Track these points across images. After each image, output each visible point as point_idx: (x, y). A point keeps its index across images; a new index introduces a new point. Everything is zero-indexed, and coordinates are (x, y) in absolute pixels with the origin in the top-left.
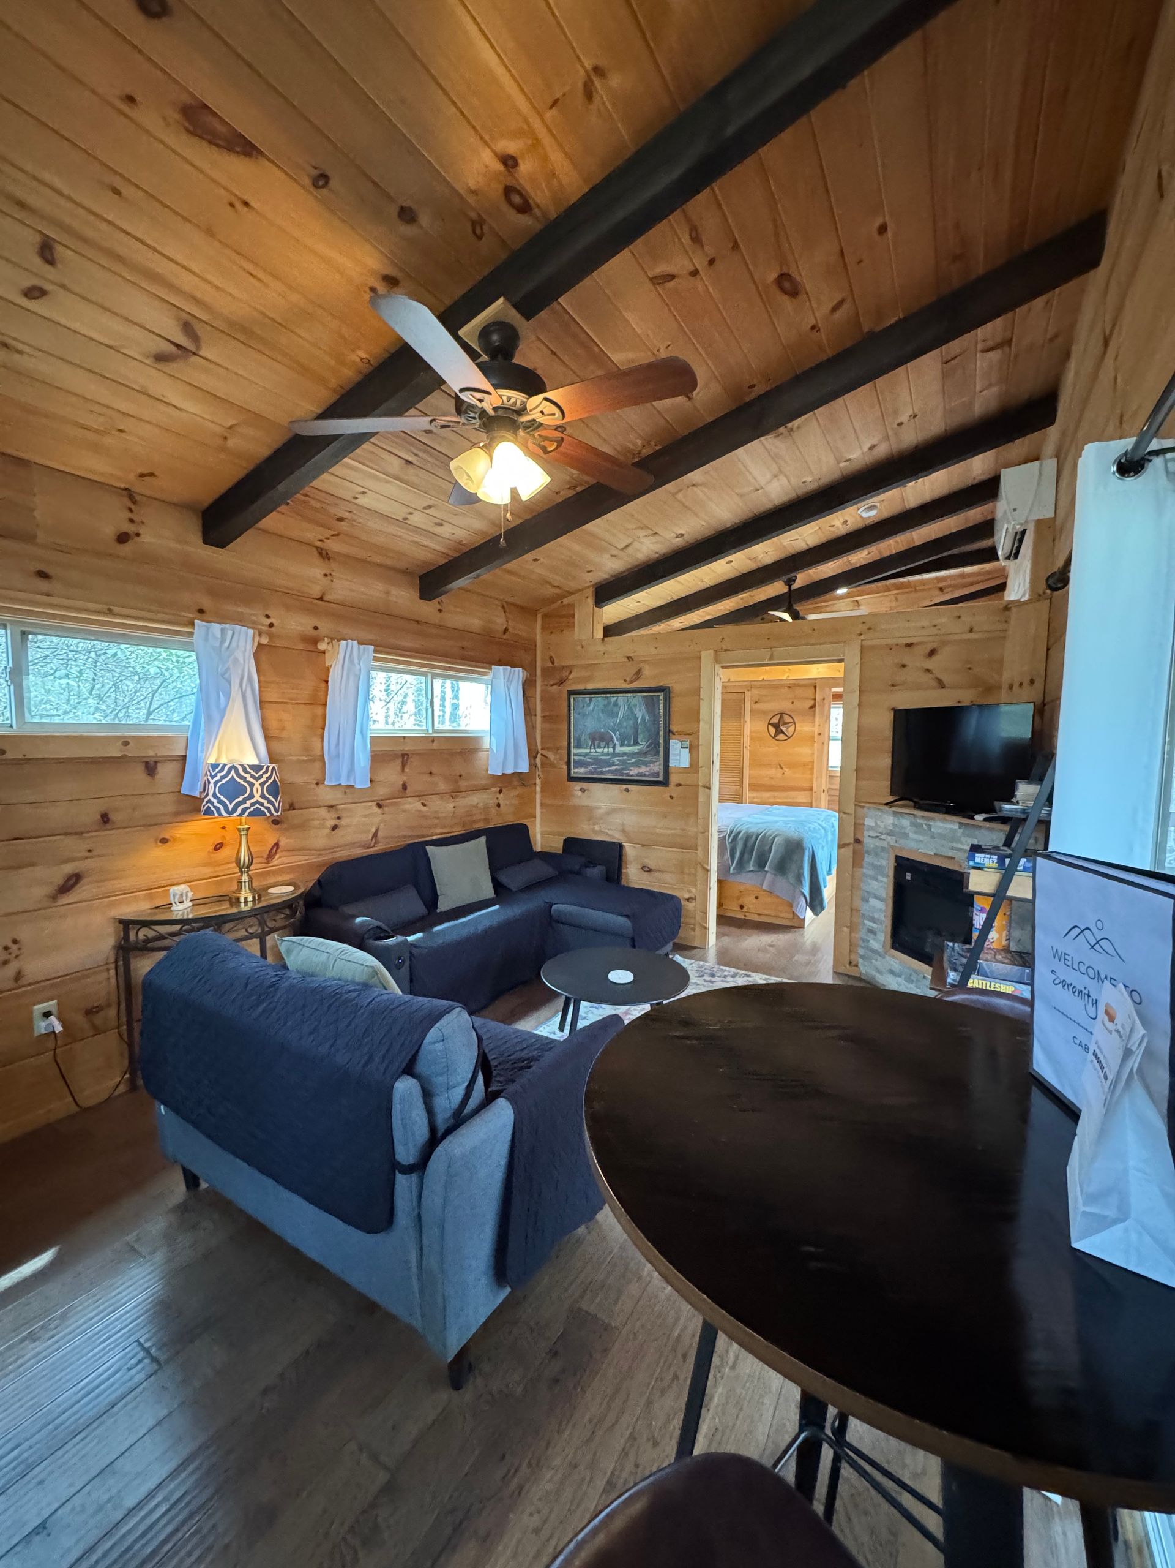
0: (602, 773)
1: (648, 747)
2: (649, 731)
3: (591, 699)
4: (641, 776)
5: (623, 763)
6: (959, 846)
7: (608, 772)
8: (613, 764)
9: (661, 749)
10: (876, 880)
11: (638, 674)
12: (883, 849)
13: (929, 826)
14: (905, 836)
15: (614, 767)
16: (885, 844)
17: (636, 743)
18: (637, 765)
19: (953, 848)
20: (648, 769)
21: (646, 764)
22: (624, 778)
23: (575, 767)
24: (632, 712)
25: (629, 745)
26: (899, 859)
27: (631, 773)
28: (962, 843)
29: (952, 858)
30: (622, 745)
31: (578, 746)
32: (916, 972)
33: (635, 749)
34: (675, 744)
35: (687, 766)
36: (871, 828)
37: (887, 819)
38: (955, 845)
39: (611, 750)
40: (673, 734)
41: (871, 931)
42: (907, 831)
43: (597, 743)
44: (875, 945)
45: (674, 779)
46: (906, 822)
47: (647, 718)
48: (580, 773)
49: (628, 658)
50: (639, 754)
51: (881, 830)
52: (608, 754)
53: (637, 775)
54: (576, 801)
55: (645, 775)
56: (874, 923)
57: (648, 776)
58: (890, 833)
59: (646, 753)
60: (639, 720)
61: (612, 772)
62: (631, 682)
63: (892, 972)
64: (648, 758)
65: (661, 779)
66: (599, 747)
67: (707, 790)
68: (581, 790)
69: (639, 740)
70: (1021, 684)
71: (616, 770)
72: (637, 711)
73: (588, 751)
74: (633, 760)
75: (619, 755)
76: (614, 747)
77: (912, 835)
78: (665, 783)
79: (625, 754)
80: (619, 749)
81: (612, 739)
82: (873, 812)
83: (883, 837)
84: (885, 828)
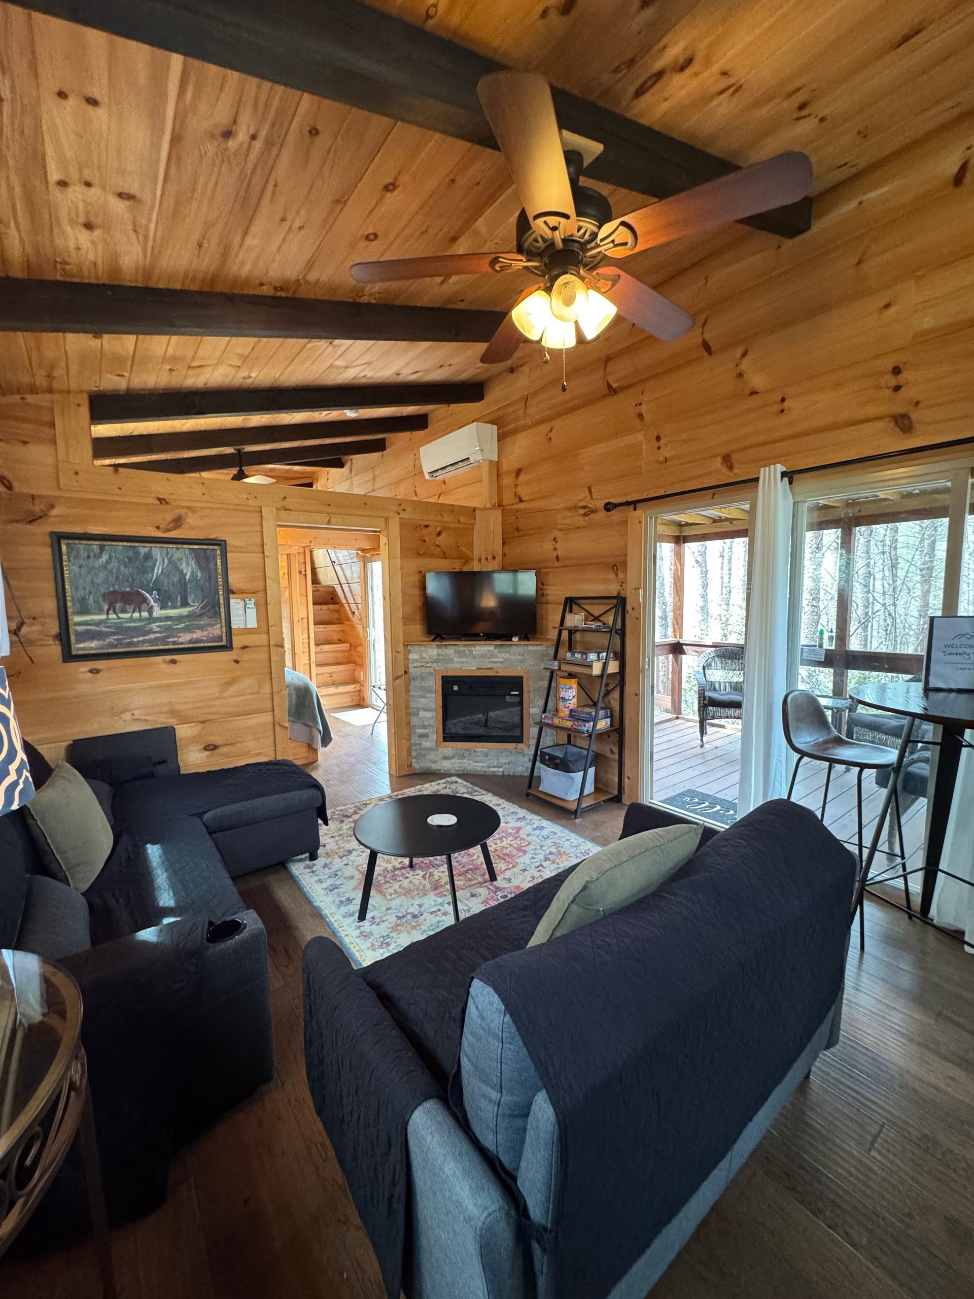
0: (131, 644)
1: (203, 608)
2: (202, 590)
3: (102, 548)
4: (196, 642)
5: (167, 629)
6: (496, 660)
7: (143, 642)
8: (151, 632)
9: (222, 609)
10: (425, 697)
11: (178, 522)
12: (430, 673)
13: (471, 651)
14: (451, 661)
15: (152, 636)
16: (431, 670)
17: (185, 604)
18: (188, 629)
19: (491, 662)
20: (205, 633)
21: (201, 628)
22: (171, 647)
23: (78, 641)
24: (176, 567)
25: (174, 607)
26: (444, 679)
27: (181, 640)
28: (498, 658)
29: (492, 668)
30: (163, 607)
31: (84, 611)
32: (467, 750)
33: (184, 611)
34: (236, 604)
35: (255, 626)
36: (414, 661)
37: (432, 651)
38: (492, 660)
39: (145, 614)
40: (233, 593)
41: (425, 736)
42: (451, 657)
43: (118, 606)
44: (427, 744)
45: (237, 641)
46: (450, 651)
47: (199, 574)
48: (92, 649)
49: (160, 500)
50: (189, 617)
51: (426, 660)
52: (140, 619)
53: (190, 642)
54: (84, 688)
55: (201, 641)
56: (426, 728)
57: (207, 641)
58: (435, 662)
59: (201, 615)
60: (188, 577)
61: (150, 642)
62: (168, 530)
63: (445, 758)
64: (204, 621)
65: (224, 643)
66: (124, 611)
67: (280, 649)
68: (91, 671)
69: (190, 601)
70: (487, 559)
71: (156, 638)
72: (183, 566)
73: (104, 617)
74: (182, 625)
75: (159, 619)
76: (150, 610)
77: (455, 659)
78: (228, 647)
79: (168, 618)
80: (158, 612)
81: (145, 600)
82: (416, 648)
83: (428, 665)
84: (430, 658)
